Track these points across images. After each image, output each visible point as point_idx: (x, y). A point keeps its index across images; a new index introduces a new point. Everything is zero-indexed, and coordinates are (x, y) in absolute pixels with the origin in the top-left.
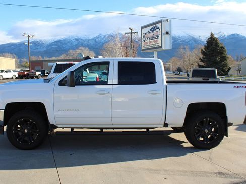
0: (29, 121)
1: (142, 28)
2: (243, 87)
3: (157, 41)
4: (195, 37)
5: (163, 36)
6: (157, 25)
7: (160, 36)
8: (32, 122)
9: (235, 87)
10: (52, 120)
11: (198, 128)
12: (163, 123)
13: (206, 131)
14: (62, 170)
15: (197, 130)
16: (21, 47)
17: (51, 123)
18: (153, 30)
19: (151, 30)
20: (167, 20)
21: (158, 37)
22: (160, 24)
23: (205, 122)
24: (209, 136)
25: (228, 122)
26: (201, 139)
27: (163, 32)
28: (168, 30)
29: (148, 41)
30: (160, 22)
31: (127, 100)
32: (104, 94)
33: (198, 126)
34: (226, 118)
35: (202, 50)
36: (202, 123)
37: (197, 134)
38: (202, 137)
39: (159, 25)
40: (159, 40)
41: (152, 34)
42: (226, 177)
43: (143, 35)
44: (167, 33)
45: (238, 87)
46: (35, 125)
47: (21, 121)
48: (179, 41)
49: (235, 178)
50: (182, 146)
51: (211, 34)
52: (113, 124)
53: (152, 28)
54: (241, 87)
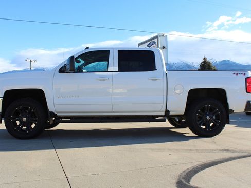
0: (27, 109)
1: (140, 44)
2: (242, 74)
6: (154, 40)
8: (31, 110)
9: (234, 74)
10: (51, 107)
11: (200, 115)
12: (164, 110)
13: (208, 118)
15: (199, 117)
17: (50, 111)
19: (148, 46)
20: (163, 35)
22: (157, 39)
23: (206, 109)
24: (211, 124)
25: (230, 109)
26: (204, 127)
27: (159, 46)
28: (165, 45)
30: (157, 37)
31: (126, 91)
32: (104, 80)
33: (199, 113)
34: (226, 105)
36: (203, 110)
37: (198, 121)
38: (203, 125)
44: (164, 48)
45: (237, 74)
46: (33, 112)
47: (19, 109)
51: (204, 58)
52: (113, 112)
53: (149, 44)
54: (239, 74)
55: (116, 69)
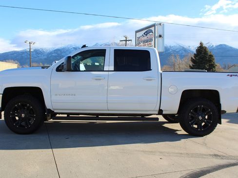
0: (26, 105)
1: (137, 32)
2: (236, 75)
3: (150, 44)
4: (185, 47)
5: (156, 39)
6: (150, 29)
7: (153, 39)
8: (29, 107)
9: (228, 75)
10: (48, 105)
11: (192, 115)
12: (158, 109)
13: (200, 118)
14: (57, 151)
15: (192, 117)
16: (23, 55)
17: (48, 108)
18: (146, 34)
19: (144, 34)
20: (160, 24)
21: (151, 40)
22: (154, 27)
23: (199, 109)
24: (203, 124)
25: (222, 109)
26: (196, 126)
27: (156, 35)
28: (161, 34)
29: (142, 44)
30: (154, 25)
31: (122, 88)
32: (100, 79)
33: (192, 113)
34: (220, 105)
35: (192, 58)
36: (196, 110)
37: (191, 121)
39: (153, 29)
40: (153, 42)
41: (145, 38)
42: (222, 159)
43: (137, 38)
44: (160, 36)
45: (231, 76)
46: (32, 109)
47: (18, 105)
48: (171, 50)
49: (231, 159)
50: (177, 133)
51: (201, 43)
52: (108, 110)
53: (146, 32)
54: (234, 75)
55: (112, 68)
